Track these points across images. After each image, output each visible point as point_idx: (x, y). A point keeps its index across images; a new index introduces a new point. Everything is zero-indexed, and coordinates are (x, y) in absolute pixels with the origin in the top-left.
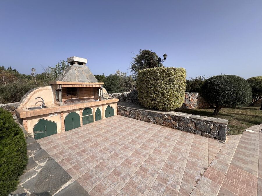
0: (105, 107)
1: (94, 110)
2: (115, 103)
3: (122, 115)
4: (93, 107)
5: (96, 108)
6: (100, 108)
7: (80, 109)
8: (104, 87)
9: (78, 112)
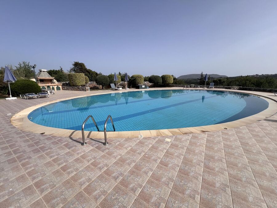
0: (56, 86)
1: (51, 87)
2: (61, 85)
3: (64, 90)
4: (51, 86)
5: (52, 86)
6: (54, 86)
7: (46, 86)
8: (54, 79)
9: (45, 87)
